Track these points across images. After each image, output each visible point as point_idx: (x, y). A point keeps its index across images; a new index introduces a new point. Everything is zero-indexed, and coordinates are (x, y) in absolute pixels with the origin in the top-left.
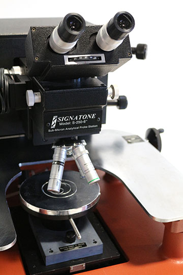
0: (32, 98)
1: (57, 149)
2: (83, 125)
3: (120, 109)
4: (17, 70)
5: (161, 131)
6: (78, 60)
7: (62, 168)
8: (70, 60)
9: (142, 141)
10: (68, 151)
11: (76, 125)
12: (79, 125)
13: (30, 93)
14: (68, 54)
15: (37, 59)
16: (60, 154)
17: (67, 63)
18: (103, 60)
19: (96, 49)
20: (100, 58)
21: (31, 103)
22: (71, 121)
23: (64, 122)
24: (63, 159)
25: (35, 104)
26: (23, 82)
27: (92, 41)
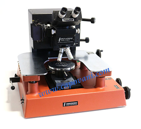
0: (53, 32)
1: (61, 49)
2: (69, 41)
3: (86, 42)
4: (49, 25)
5: (102, 51)
6: (66, 20)
7: (62, 54)
8: (64, 20)
9: (94, 53)
10: (64, 50)
11: (66, 41)
12: (67, 41)
13: (53, 30)
14: (63, 18)
15: (55, 20)
16: (61, 50)
17: (63, 21)
18: (74, 20)
19: (72, 17)
20: (72, 20)
21: (53, 33)
22: (65, 40)
23: (63, 40)
24: (62, 52)
25: (54, 34)
26: (51, 28)
27: (70, 15)
